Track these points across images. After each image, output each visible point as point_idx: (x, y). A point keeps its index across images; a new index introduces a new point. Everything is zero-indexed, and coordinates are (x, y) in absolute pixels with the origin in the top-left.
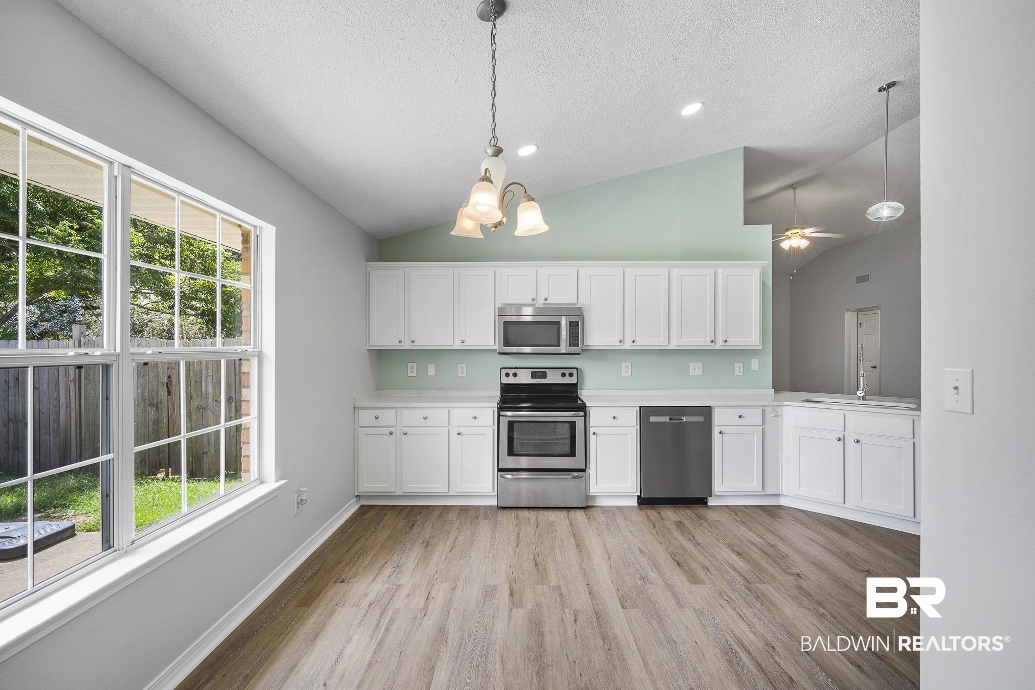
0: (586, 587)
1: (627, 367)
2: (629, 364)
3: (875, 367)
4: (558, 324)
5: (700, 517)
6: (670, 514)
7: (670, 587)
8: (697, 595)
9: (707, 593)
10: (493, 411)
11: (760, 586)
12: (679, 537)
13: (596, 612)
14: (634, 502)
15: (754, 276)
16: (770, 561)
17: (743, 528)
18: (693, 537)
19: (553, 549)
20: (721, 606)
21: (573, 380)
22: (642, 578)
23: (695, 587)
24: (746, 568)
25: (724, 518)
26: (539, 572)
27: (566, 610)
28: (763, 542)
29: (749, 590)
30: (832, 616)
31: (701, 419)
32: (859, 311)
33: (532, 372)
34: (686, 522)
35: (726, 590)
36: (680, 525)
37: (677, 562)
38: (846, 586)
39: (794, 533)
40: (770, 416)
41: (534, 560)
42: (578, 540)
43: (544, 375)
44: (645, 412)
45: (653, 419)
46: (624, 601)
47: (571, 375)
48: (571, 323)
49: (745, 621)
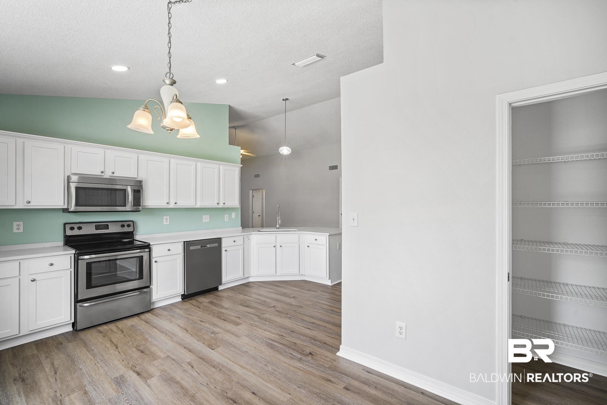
0: (184, 349)
1: (167, 219)
2: (168, 217)
3: (259, 216)
4: (125, 191)
5: (219, 297)
6: (204, 300)
7: (228, 331)
8: (242, 329)
9: (246, 327)
10: (71, 257)
11: (264, 316)
12: (216, 308)
13: (200, 358)
14: (179, 299)
15: (236, 171)
16: (260, 305)
17: (241, 296)
18: (223, 306)
19: (146, 340)
20: (254, 329)
21: (130, 229)
22: (212, 333)
23: (239, 327)
24: (254, 311)
25: (230, 294)
26: (148, 355)
27: (183, 365)
28: (254, 299)
29: (261, 319)
30: (293, 316)
31: (216, 245)
32: (253, 190)
33: (96, 225)
34: (214, 301)
35: (252, 323)
36: (211, 303)
37: (223, 320)
38: (291, 304)
39: (263, 291)
40: (246, 240)
41: (138, 350)
42: (160, 329)
43: (107, 227)
44: (187, 245)
45: (192, 248)
46: (211, 346)
47: (129, 226)
48: (134, 190)
49: (267, 331)
